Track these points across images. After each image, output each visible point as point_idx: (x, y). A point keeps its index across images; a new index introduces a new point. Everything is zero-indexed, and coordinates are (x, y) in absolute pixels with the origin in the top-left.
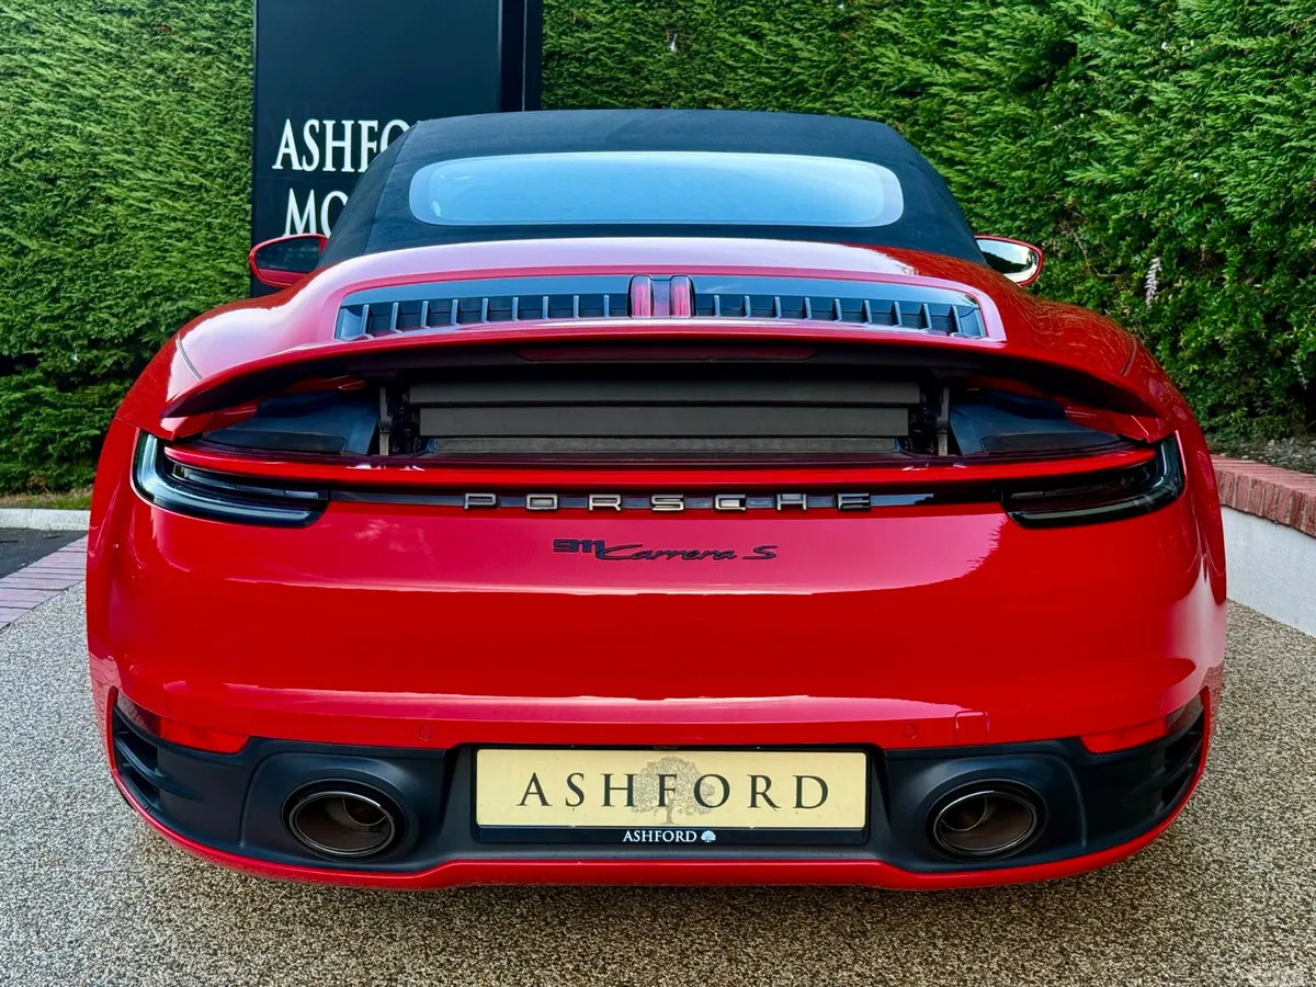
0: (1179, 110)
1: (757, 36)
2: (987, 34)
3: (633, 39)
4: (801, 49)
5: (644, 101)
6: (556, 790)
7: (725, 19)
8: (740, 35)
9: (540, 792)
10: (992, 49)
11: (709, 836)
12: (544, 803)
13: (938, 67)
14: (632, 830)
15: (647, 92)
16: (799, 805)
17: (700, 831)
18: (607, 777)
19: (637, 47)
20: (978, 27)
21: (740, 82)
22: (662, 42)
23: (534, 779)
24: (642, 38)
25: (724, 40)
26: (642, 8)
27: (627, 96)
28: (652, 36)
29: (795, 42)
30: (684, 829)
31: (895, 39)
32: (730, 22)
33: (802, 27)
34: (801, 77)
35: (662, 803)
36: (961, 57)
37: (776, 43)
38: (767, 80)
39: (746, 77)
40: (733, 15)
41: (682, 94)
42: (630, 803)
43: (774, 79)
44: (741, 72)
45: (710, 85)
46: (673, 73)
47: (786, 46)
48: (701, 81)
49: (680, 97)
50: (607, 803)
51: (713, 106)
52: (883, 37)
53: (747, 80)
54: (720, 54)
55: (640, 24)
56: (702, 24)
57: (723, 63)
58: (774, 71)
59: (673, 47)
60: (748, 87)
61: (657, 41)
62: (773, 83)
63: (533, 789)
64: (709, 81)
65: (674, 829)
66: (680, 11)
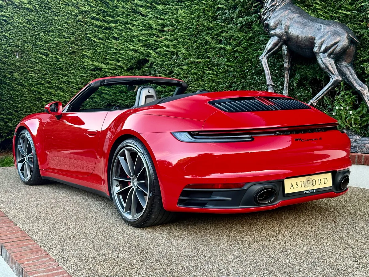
0: (183, 74)
1: (46, 55)
2: (118, 56)
3: (4, 54)
4: (60, 59)
5: (8, 71)
6: (295, 186)
7: (34, 50)
8: (39, 55)
9: (293, 186)
10: (121, 60)
11: (315, 191)
12: (293, 188)
13: (103, 64)
14: (305, 191)
15: (9, 69)
16: (324, 183)
17: (313, 190)
18: (301, 182)
19: (6, 57)
20: (116, 55)
21: (41, 67)
22: (13, 55)
23: (292, 184)
24: (7, 54)
25: (35, 55)
26: (7, 46)
27: (2, 70)
28: (10, 54)
29: (58, 57)
30: (311, 190)
31: (89, 57)
32: (36, 51)
33: (59, 53)
34: (60, 66)
35: (308, 186)
36: (110, 62)
37: (52, 57)
38: (49, 66)
39: (42, 65)
40: (37, 49)
41: (21, 69)
42: (304, 186)
43: (51, 66)
44: (40, 64)
45: (30, 67)
46: (18, 64)
47: (54, 58)
48: (27, 66)
49: (21, 70)
50: (301, 187)
51: (31, 73)
52: (84, 56)
53: (42, 66)
54: (33, 59)
55: (7, 50)
56: (27, 51)
57: (34, 61)
58: (51, 64)
59: (17, 57)
60: (43, 68)
61: (11, 55)
62: (51, 67)
63: (292, 186)
64: (29, 66)
65: (310, 190)
66: (20, 48)
